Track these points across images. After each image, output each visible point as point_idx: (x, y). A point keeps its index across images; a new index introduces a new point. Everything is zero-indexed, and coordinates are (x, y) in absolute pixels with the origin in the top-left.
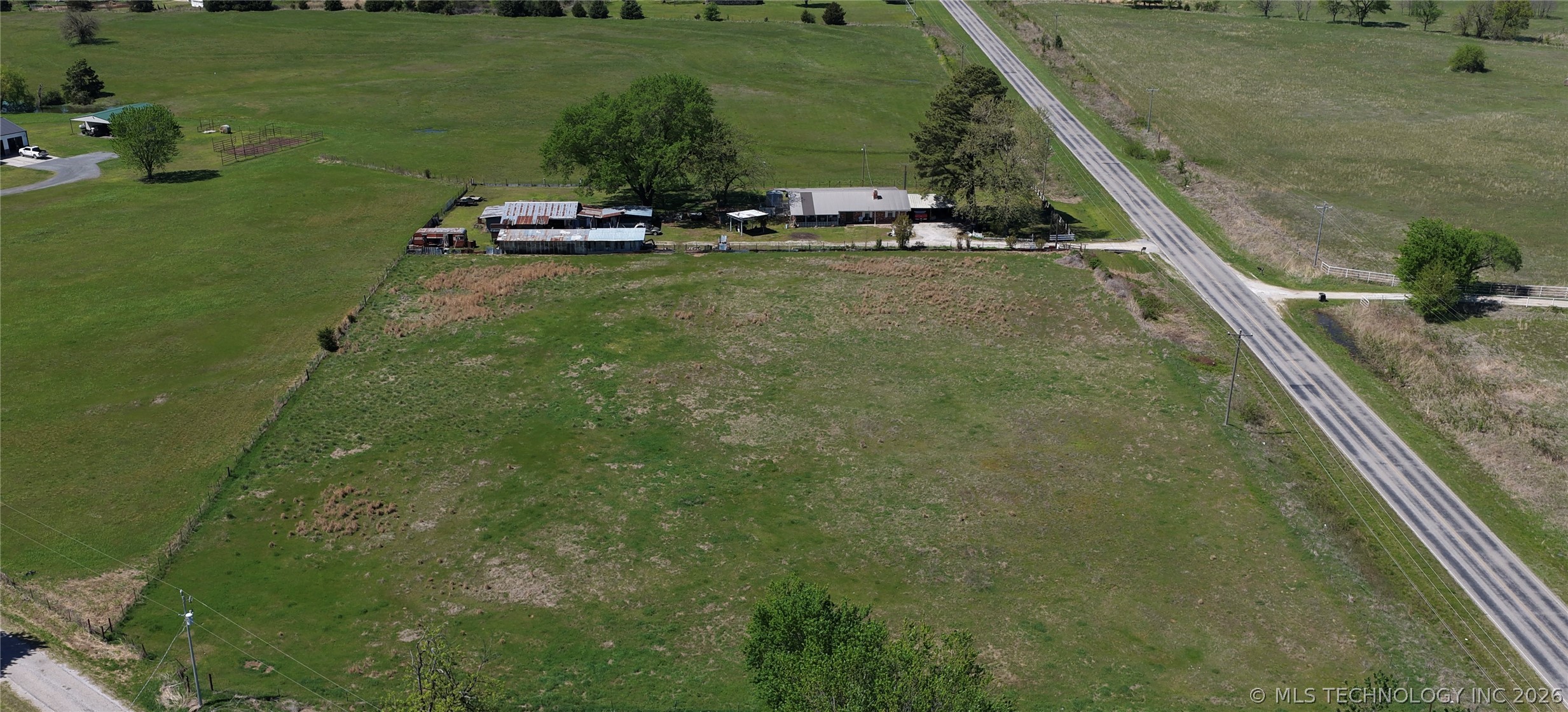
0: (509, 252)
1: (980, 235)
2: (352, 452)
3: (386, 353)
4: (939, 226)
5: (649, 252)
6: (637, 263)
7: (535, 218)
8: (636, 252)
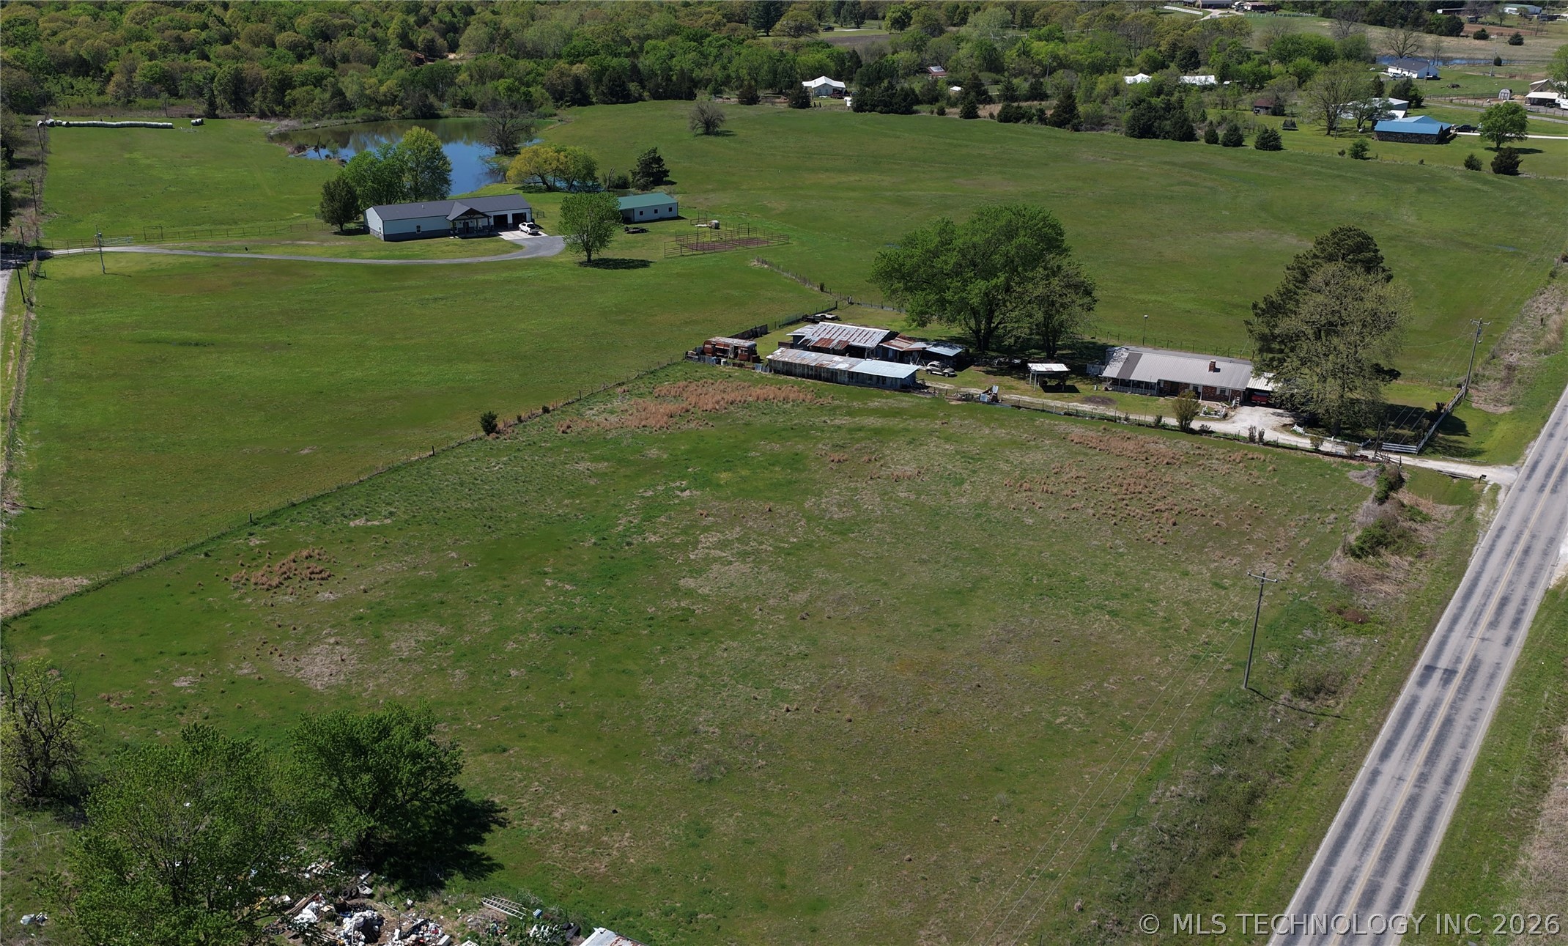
0: (777, 372)
1: (1300, 430)
2: (369, 523)
3: (529, 445)
4: (1274, 414)
5: (909, 392)
6: (880, 400)
7: (835, 342)
8: (896, 390)
